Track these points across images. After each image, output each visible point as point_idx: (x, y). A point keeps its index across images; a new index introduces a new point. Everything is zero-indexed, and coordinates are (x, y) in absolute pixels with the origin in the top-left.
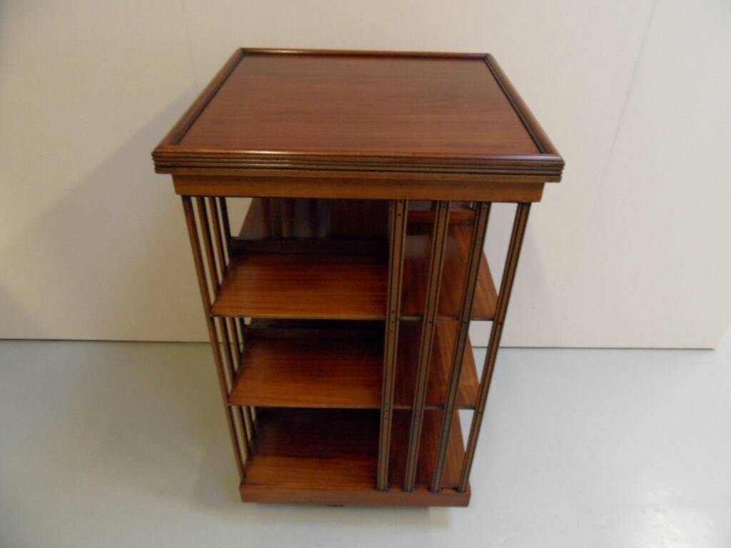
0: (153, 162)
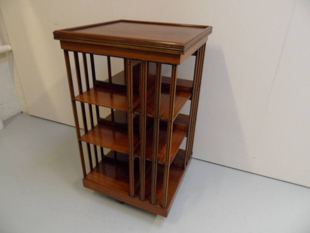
0: (53, 35)
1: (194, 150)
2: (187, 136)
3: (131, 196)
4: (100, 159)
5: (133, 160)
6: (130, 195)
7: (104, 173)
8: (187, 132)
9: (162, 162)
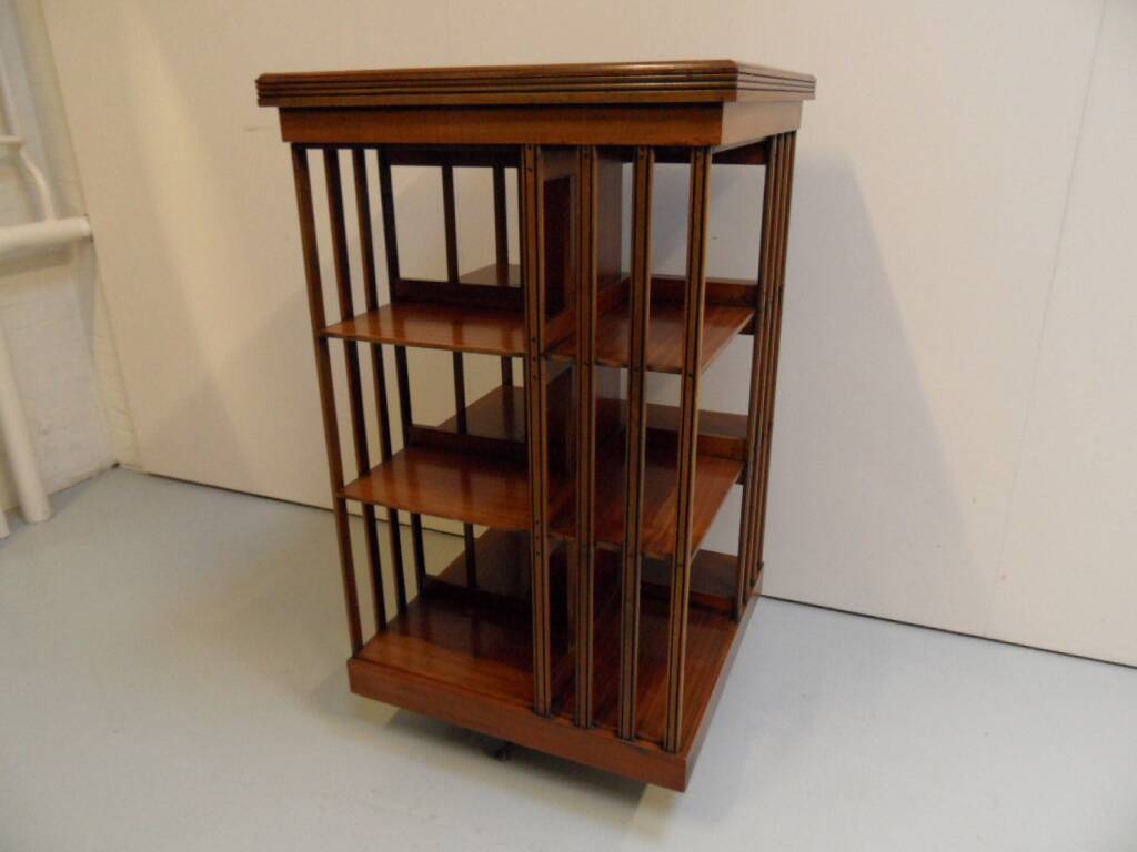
0: (256, 91)
1: (769, 555)
2: (742, 481)
3: (537, 713)
4: (412, 592)
5: (547, 552)
6: (532, 709)
7: (427, 637)
8: (745, 461)
9: (660, 553)
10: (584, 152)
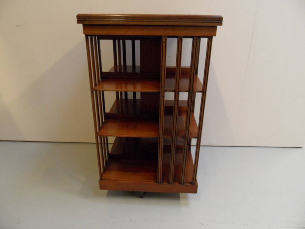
0: (76, 19)
5: (163, 141)
6: (157, 182)
10: (180, 37)
